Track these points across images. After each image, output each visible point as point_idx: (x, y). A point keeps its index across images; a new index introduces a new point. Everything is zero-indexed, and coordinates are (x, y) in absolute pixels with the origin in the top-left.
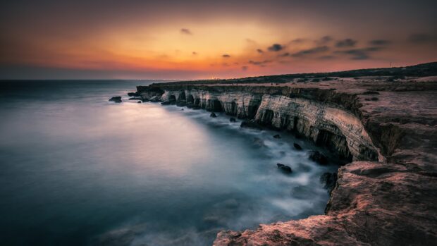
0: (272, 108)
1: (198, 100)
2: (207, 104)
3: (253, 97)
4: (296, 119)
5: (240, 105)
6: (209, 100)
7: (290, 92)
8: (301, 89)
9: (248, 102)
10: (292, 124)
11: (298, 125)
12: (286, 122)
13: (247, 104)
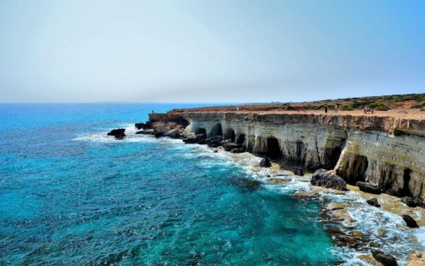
0: (365, 152)
1: (242, 137)
2: (256, 143)
3: (333, 134)
4: (407, 172)
5: (311, 147)
6: (260, 138)
7: (395, 126)
8: (412, 122)
9: (325, 140)
10: (401, 181)
11: (411, 183)
12: (390, 176)
13: (323, 144)
